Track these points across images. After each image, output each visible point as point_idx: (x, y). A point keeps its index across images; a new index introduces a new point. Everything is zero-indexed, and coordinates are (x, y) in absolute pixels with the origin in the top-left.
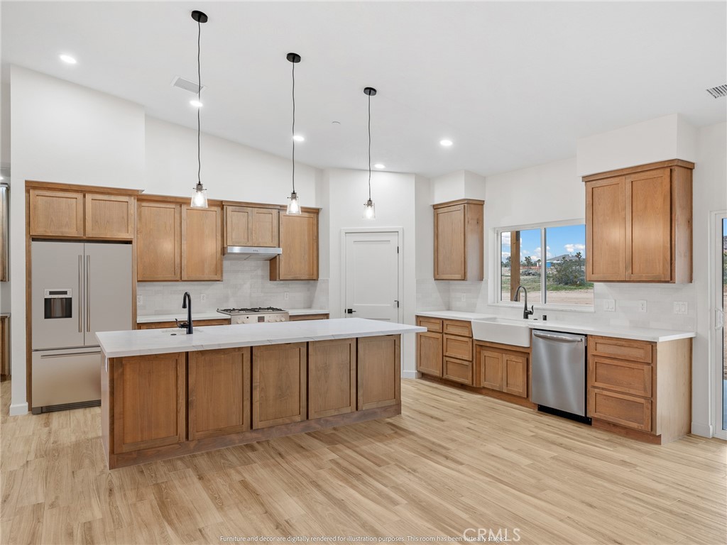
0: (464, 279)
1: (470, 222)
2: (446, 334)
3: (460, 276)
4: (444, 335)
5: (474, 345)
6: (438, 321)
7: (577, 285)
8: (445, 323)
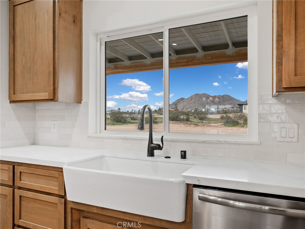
0: (53, 98)
1: (63, 15)
2: (20, 188)
3: (47, 94)
4: (16, 190)
5: (69, 210)
6: (6, 167)
7: (122, 122)
8: (18, 169)
